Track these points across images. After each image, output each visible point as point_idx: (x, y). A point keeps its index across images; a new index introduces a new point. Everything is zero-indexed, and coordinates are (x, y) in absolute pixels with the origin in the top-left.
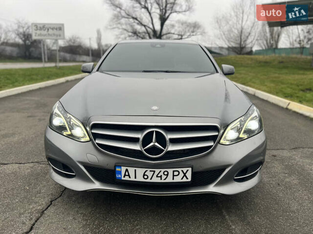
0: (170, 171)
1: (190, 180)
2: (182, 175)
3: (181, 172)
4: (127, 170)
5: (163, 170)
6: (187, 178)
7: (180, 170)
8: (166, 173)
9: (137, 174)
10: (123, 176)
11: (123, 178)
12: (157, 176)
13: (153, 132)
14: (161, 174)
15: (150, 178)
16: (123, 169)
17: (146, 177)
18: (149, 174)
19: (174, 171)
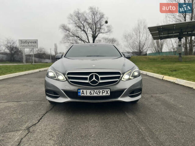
0: (101, 90)
1: (109, 95)
2: (106, 92)
3: (106, 91)
4: (83, 91)
5: (98, 90)
6: (108, 94)
7: (105, 90)
8: (99, 92)
9: (87, 93)
10: (81, 93)
11: (81, 95)
12: (96, 93)
13: (93, 74)
14: (97, 92)
15: (92, 94)
16: (81, 91)
17: (91, 94)
18: (92, 92)
19: (102, 91)
